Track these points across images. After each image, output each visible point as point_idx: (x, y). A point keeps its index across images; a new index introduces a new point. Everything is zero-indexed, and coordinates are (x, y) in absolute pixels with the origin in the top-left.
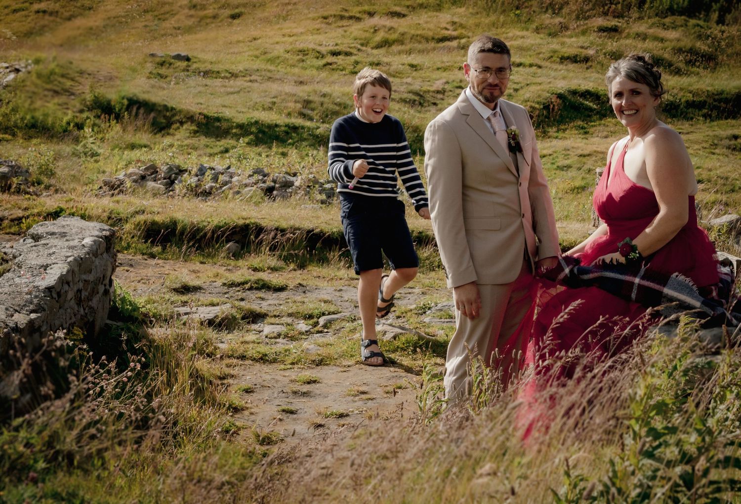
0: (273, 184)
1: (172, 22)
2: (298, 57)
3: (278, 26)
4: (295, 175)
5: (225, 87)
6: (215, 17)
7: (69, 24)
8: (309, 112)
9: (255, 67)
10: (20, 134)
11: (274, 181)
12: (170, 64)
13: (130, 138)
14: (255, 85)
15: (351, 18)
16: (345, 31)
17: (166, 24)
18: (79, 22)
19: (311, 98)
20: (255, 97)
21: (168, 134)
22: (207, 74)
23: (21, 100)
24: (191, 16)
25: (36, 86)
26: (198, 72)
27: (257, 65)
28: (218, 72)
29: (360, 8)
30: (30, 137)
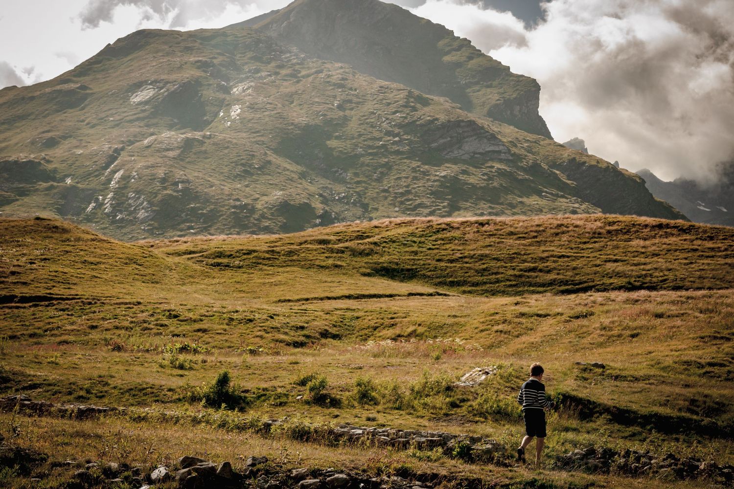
0: (682, 467)
1: (589, 339)
2: (684, 367)
3: (667, 343)
4: (699, 460)
5: (631, 387)
6: (619, 336)
7: (517, 340)
8: (695, 408)
9: (652, 373)
10: (490, 418)
11: (683, 464)
12: (591, 370)
13: (565, 423)
14: (653, 387)
15: (722, 338)
16: (719, 348)
17: (585, 341)
18: (524, 338)
19: (696, 398)
20: (653, 396)
21: (591, 421)
22: (617, 378)
23: (491, 394)
24: (602, 335)
25: (499, 383)
26: (610, 376)
27: (652, 372)
28: (625, 377)
29: (729, 331)
30: (497, 420)
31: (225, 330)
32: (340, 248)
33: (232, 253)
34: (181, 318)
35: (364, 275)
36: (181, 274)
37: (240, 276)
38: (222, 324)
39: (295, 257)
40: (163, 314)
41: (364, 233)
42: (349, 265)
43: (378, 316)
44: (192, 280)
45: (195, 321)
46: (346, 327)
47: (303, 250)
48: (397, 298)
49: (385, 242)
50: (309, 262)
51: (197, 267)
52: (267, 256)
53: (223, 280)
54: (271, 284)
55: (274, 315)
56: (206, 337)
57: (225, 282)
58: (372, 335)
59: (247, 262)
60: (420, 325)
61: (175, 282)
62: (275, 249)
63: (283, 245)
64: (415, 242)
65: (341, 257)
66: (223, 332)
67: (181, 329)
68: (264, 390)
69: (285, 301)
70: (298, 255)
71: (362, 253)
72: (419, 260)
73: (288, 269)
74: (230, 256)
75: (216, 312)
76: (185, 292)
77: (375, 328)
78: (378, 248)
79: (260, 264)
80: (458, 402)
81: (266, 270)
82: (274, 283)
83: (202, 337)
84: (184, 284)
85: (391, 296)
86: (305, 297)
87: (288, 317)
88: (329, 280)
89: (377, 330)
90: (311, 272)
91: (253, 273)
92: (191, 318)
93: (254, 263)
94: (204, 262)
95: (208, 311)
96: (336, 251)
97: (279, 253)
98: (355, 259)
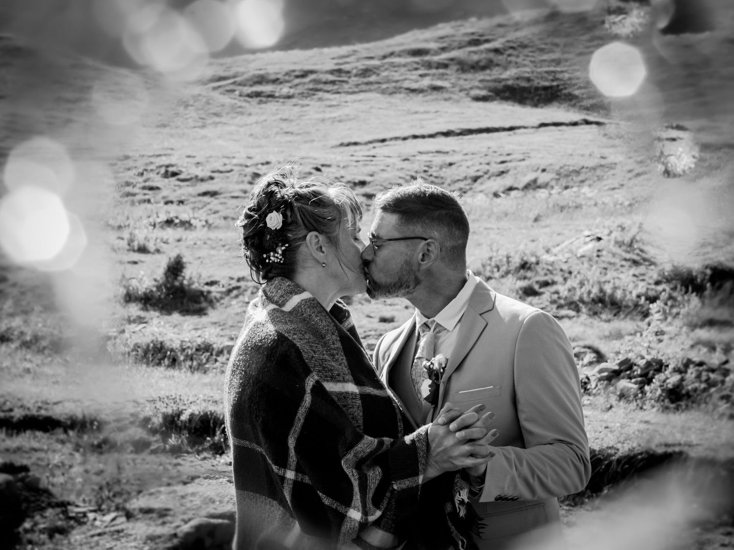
10: (584, 310)
13: (710, 312)
30: (595, 313)
31: (245, 192)
32: (441, 61)
33: (279, 76)
34: (181, 177)
35: (477, 99)
36: (202, 112)
37: (288, 110)
38: (243, 182)
39: (373, 78)
40: (157, 171)
41: (481, 36)
42: (454, 85)
43: (482, 160)
44: (217, 119)
45: (202, 180)
46: (432, 179)
47: (386, 66)
48: (522, 130)
49: (512, 48)
50: (394, 84)
51: (226, 100)
52: (331, 78)
53: (263, 118)
54: (333, 120)
55: (323, 165)
56: (214, 203)
57: (265, 120)
58: (471, 189)
59: (300, 89)
60: (544, 170)
61: (192, 124)
62: (343, 67)
63: (358, 60)
64: (557, 45)
65: (443, 74)
66: (242, 194)
67: (179, 192)
68: (239, 280)
69: (349, 145)
70: (378, 75)
71: (476, 67)
72: (562, 72)
73: (361, 96)
74: (275, 81)
75: (236, 165)
76: (204, 137)
77: (475, 179)
78: (500, 57)
79: (320, 90)
80: (536, 287)
81: (328, 99)
82: (338, 119)
83: (209, 203)
84: (203, 126)
85: (511, 129)
86: (381, 137)
87: (344, 167)
88: (422, 109)
89: (479, 181)
90: (397, 99)
91: (308, 105)
92: (197, 177)
93: (312, 89)
94: (237, 93)
95: (225, 165)
96: (435, 65)
97: (348, 72)
98: (464, 76)
